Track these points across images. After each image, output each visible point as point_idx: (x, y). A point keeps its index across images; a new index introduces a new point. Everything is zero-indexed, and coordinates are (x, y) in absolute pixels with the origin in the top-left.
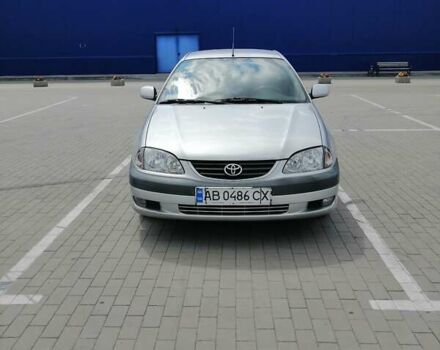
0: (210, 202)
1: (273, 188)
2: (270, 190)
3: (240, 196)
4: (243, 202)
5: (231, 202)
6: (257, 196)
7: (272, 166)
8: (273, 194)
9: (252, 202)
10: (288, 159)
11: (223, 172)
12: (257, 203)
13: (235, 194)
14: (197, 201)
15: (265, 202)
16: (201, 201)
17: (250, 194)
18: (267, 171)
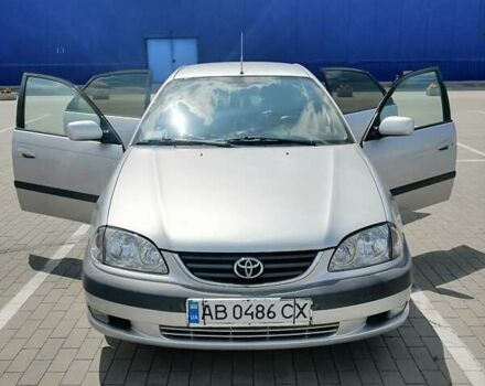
0: (211, 323)
1: (314, 298)
2: (310, 302)
3: (260, 311)
4: (266, 322)
5: (246, 322)
6: (289, 311)
7: (311, 260)
8: (313, 307)
9: (280, 321)
10: (336, 248)
11: (232, 271)
12: (289, 323)
13: (253, 309)
14: (190, 321)
15: (301, 321)
16: (197, 321)
17: (277, 309)
18: (304, 269)
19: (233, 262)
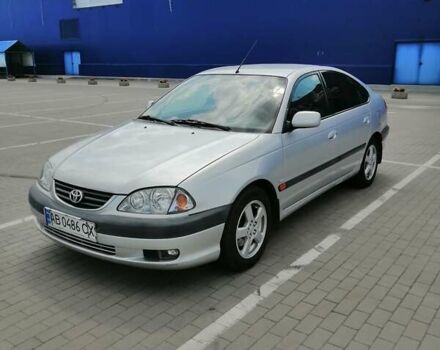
0: (55, 225)
3: (73, 225)
4: (75, 232)
5: (68, 230)
6: (85, 229)
7: (108, 199)
8: (96, 230)
9: (82, 234)
10: (127, 196)
12: (86, 236)
13: (70, 222)
15: (92, 238)
16: (50, 222)
17: (80, 225)
19: (70, 190)
